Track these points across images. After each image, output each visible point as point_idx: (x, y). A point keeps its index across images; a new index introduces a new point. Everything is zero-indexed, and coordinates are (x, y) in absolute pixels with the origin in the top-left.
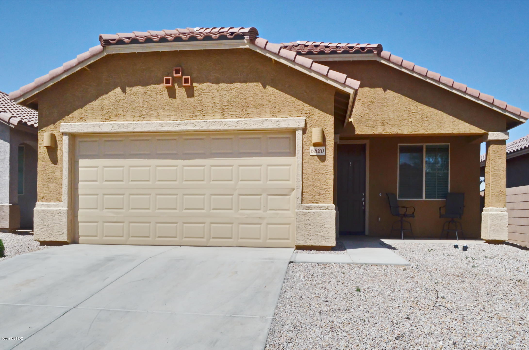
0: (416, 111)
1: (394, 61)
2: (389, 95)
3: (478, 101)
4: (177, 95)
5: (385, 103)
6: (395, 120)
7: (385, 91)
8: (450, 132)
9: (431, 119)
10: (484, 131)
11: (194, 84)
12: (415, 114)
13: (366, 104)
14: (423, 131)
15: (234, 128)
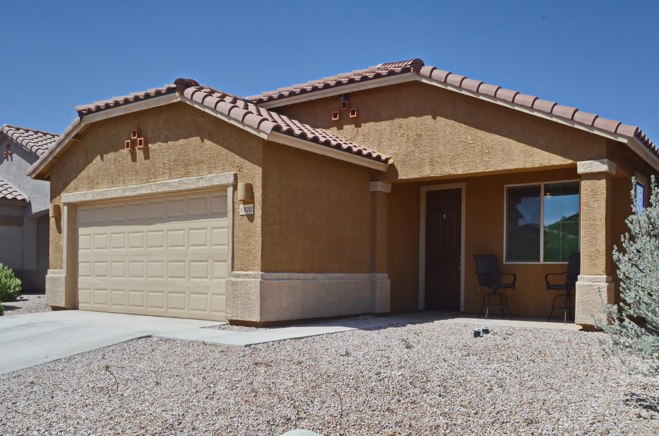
0: (475, 142)
1: (436, 78)
2: (440, 124)
3: (552, 118)
4: (137, 158)
5: (435, 134)
6: (447, 156)
7: (434, 118)
8: (521, 166)
9: (494, 150)
10: (570, 162)
11: (150, 145)
12: (473, 145)
13: (411, 139)
14: (483, 168)
15: (176, 189)
